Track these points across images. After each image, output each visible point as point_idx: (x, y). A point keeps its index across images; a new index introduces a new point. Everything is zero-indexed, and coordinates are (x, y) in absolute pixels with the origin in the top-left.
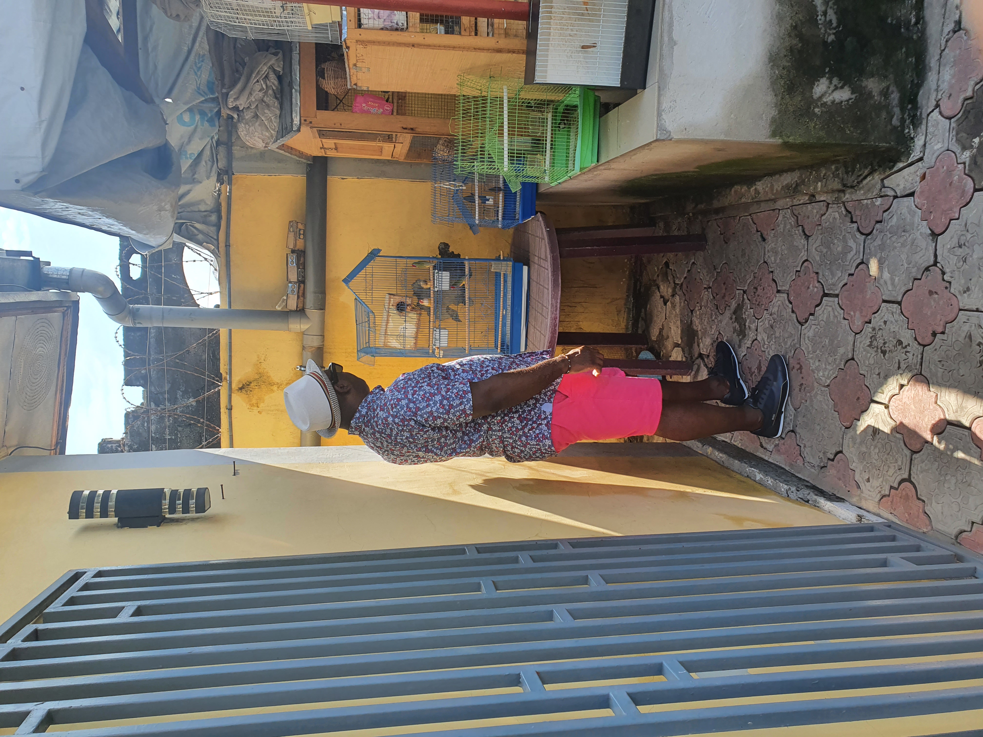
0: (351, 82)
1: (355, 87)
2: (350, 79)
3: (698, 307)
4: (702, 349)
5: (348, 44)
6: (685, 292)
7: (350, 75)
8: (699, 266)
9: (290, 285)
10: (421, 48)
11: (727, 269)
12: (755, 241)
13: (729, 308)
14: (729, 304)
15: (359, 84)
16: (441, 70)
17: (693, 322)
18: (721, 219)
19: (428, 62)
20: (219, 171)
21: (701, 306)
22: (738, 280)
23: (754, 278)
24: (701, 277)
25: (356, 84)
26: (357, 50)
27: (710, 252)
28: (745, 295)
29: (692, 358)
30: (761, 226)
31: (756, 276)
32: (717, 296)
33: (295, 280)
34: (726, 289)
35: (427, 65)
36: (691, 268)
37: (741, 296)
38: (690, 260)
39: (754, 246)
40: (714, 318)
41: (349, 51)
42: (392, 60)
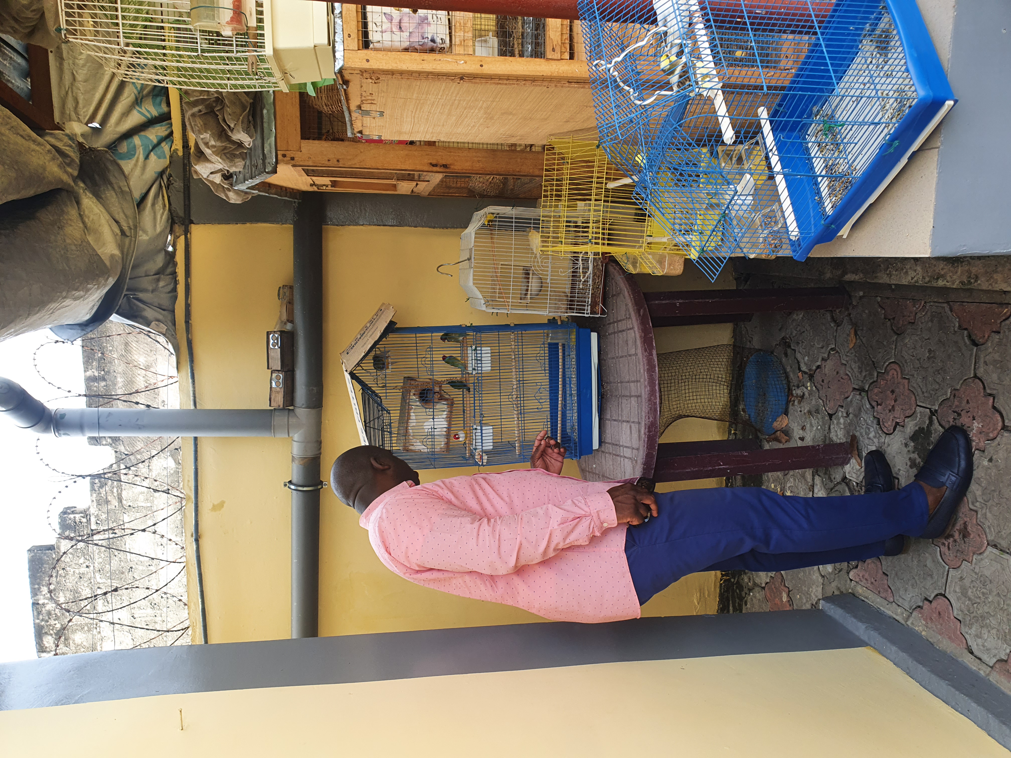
0: (353, 129)
1: (359, 135)
2: (352, 124)
3: (841, 413)
4: (849, 473)
5: (347, 77)
6: (819, 386)
7: (351, 121)
8: (844, 356)
9: (274, 375)
10: (475, 83)
11: (897, 372)
12: (956, 342)
13: (901, 428)
14: (902, 424)
15: (366, 132)
16: (503, 114)
17: (832, 430)
18: (888, 298)
19: (483, 104)
20: (172, 219)
21: (847, 413)
22: (920, 393)
23: (952, 396)
24: (848, 373)
25: (361, 132)
26: (362, 86)
27: (864, 340)
28: (934, 417)
29: (831, 481)
30: (969, 322)
31: (957, 395)
32: (879, 407)
33: (279, 369)
34: (895, 401)
35: (481, 107)
36: (828, 355)
37: (927, 418)
38: (828, 345)
39: (954, 349)
40: (872, 435)
41: (347, 87)
42: (421, 102)
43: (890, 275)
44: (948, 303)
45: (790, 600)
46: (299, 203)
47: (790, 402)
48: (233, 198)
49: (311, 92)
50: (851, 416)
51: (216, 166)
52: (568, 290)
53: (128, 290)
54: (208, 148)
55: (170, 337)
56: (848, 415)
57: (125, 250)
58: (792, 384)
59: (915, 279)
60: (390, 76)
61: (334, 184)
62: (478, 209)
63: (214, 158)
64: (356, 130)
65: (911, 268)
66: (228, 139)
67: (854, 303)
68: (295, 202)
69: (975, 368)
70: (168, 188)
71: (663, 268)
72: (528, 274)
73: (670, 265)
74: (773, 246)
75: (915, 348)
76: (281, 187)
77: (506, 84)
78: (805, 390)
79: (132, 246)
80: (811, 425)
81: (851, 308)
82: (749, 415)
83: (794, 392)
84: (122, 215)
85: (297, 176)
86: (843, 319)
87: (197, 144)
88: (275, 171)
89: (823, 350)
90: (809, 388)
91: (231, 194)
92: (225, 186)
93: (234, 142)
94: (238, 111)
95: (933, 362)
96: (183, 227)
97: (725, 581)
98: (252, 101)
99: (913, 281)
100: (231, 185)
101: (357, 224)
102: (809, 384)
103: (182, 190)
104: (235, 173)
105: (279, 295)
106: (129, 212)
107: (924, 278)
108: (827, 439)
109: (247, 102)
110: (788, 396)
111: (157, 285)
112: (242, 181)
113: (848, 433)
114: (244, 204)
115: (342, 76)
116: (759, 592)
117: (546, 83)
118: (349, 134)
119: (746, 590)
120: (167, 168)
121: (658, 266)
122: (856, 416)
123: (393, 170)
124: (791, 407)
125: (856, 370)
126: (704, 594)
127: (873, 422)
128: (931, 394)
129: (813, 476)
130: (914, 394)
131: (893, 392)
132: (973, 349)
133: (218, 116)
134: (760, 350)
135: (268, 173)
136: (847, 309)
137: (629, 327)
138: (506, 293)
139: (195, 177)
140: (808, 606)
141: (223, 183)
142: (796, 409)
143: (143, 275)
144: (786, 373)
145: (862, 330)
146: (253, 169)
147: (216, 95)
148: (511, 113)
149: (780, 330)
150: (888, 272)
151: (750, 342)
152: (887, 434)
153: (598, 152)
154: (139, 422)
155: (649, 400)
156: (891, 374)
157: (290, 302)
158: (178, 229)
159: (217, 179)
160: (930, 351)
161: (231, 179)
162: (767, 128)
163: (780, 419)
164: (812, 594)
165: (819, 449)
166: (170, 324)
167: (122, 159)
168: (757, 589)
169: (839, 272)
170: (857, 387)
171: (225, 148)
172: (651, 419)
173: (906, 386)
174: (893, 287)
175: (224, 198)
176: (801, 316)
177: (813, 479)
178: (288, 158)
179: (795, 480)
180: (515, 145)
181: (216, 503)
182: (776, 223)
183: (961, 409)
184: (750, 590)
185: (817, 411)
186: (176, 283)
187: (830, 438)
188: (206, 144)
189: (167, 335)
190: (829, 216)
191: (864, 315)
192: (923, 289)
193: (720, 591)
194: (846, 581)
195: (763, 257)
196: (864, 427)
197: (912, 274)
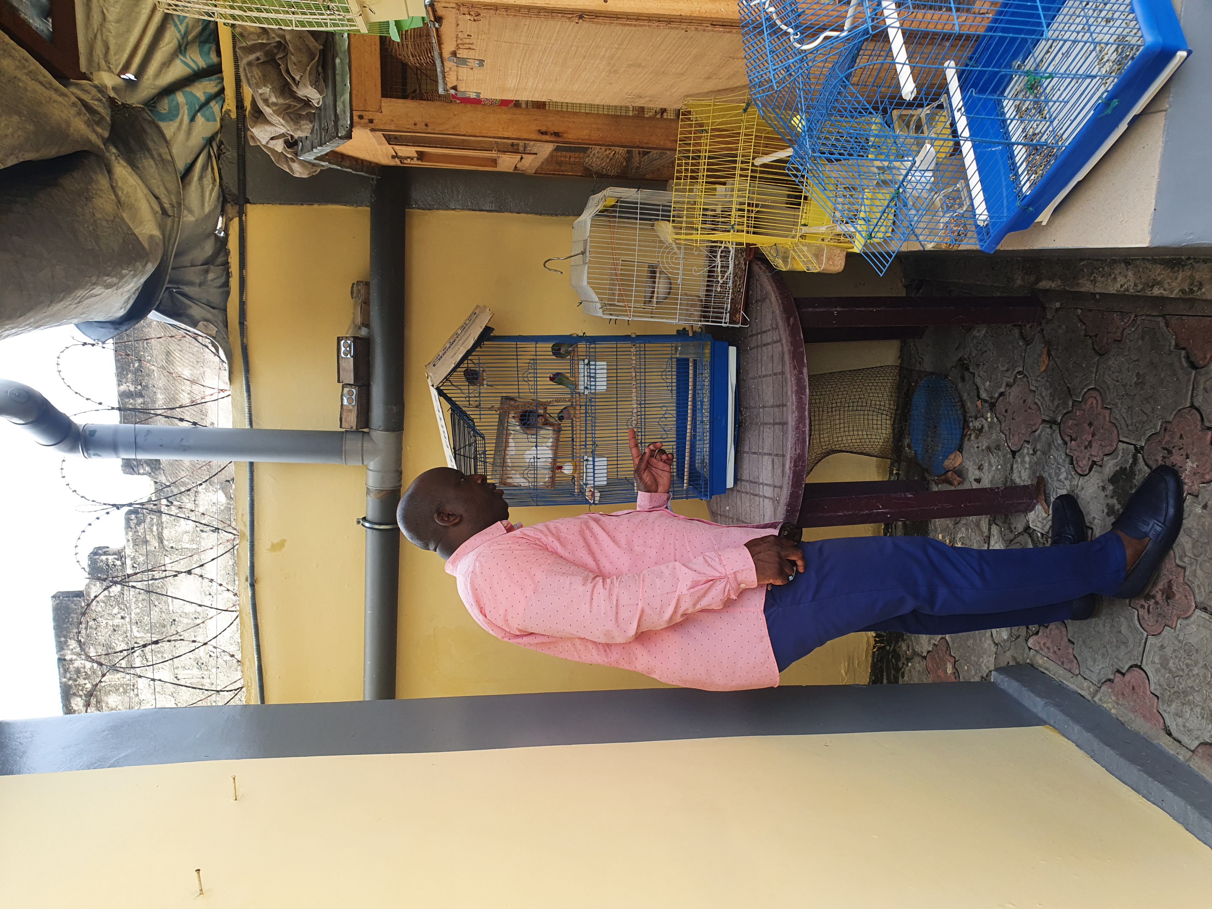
0: (445, 84)
1: (453, 92)
2: (444, 77)
3: (1027, 449)
4: (1033, 522)
5: (440, 12)
6: (1001, 418)
7: (443, 72)
8: (1033, 382)
9: (346, 390)
10: (597, 23)
11: (1097, 401)
12: (1171, 365)
13: (1099, 468)
14: (1100, 463)
15: (462, 88)
16: (630, 66)
17: (1015, 471)
18: (1090, 310)
19: (606, 51)
20: (224, 197)
21: (1034, 450)
22: (1124, 426)
23: (1162, 431)
24: (1036, 401)
25: (455, 88)
26: (458, 25)
27: (1059, 362)
28: (1139, 455)
29: (1011, 532)
30: (1189, 340)
31: (1168, 428)
32: (1073, 442)
33: (352, 383)
34: (1093, 435)
35: (604, 56)
36: (1014, 380)
37: (1130, 456)
38: (1014, 367)
39: (1169, 373)
40: (1062, 477)
41: (440, 26)
42: (531, 47)
43: (1094, 282)
44: (1164, 316)
45: (956, 672)
46: (378, 180)
47: (965, 435)
48: (299, 171)
49: (395, 37)
50: (1039, 453)
51: (277, 129)
52: (702, 294)
53: (169, 282)
54: (268, 106)
55: (221, 341)
56: (1035, 452)
57: (167, 233)
58: (968, 415)
59: (1126, 286)
60: (492, 12)
61: (421, 156)
62: (595, 192)
63: (276, 119)
64: (450, 85)
65: (1120, 273)
66: (293, 95)
67: (1049, 316)
68: (373, 179)
69: (1192, 397)
70: (218, 158)
71: (820, 263)
72: (655, 272)
73: (828, 259)
74: (956, 234)
75: (1120, 371)
76: (356, 160)
77: (635, 25)
78: (984, 421)
79: (175, 227)
80: (990, 464)
81: (1044, 321)
82: (916, 451)
83: (971, 424)
84: (162, 189)
85: (376, 145)
86: (1034, 335)
87: (254, 102)
88: (349, 136)
89: (1008, 374)
90: (989, 420)
91: (296, 166)
92: (289, 156)
93: (299, 100)
94: (305, 59)
95: (1142, 388)
96: (237, 207)
97: (879, 648)
98: (321, 47)
99: (1122, 289)
100: (296, 154)
101: (447, 208)
102: (989, 415)
103: (236, 163)
104: (301, 139)
105: (352, 293)
106: (172, 186)
107: (1136, 285)
108: (1009, 480)
109: (316, 48)
110: (963, 429)
111: (206, 278)
112: (310, 147)
113: (1034, 473)
114: (312, 179)
115: (434, 11)
116: (919, 663)
117: (684, 26)
118: (441, 91)
119: (903, 660)
120: (217, 133)
121: (814, 261)
122: (1044, 453)
123: (494, 138)
124: (966, 442)
125: (1047, 399)
126: (853, 663)
127: (1065, 460)
128: (1137, 428)
129: (990, 525)
130: (1116, 427)
131: (1090, 424)
132: (1191, 373)
133: (280, 65)
134: (932, 373)
135: (340, 138)
136: (1040, 324)
137: (775, 338)
138: (626, 295)
139: (252, 144)
140: (977, 679)
141: (286, 151)
142: (973, 445)
143: (189, 265)
144: (961, 401)
145: (1057, 349)
146: (323, 134)
147: (278, 40)
148: (639, 65)
149: (957, 348)
150: (1092, 278)
151: (920, 363)
152: (1081, 475)
153: (744, 117)
154: (185, 443)
155: (797, 428)
156: (1089, 403)
157: (366, 302)
158: (231, 210)
159: (279, 146)
160: (1138, 375)
161: (296, 147)
162: (954, 85)
163: (952, 457)
164: (983, 665)
165: (997, 492)
166: (221, 325)
167: (163, 120)
168: (917, 659)
169: (1033, 279)
170: (1047, 419)
171: (289, 106)
172: (798, 451)
173: (1107, 419)
174: (1098, 297)
175: (288, 170)
176: (983, 332)
177: (990, 529)
178: (365, 121)
179: (967, 530)
180: (642, 109)
181: (275, 542)
182: (961, 205)
183: (1173, 445)
184: (908, 660)
185: (998, 447)
186: (228, 275)
187: (1011, 480)
188: (266, 101)
189: (218, 338)
190: (1026, 196)
191: (1060, 332)
192: (1134, 299)
193: (873, 660)
194: (1024, 650)
195: (944, 247)
196: (1054, 466)
197: (1121, 280)
